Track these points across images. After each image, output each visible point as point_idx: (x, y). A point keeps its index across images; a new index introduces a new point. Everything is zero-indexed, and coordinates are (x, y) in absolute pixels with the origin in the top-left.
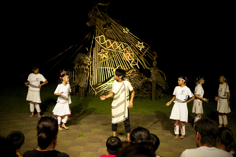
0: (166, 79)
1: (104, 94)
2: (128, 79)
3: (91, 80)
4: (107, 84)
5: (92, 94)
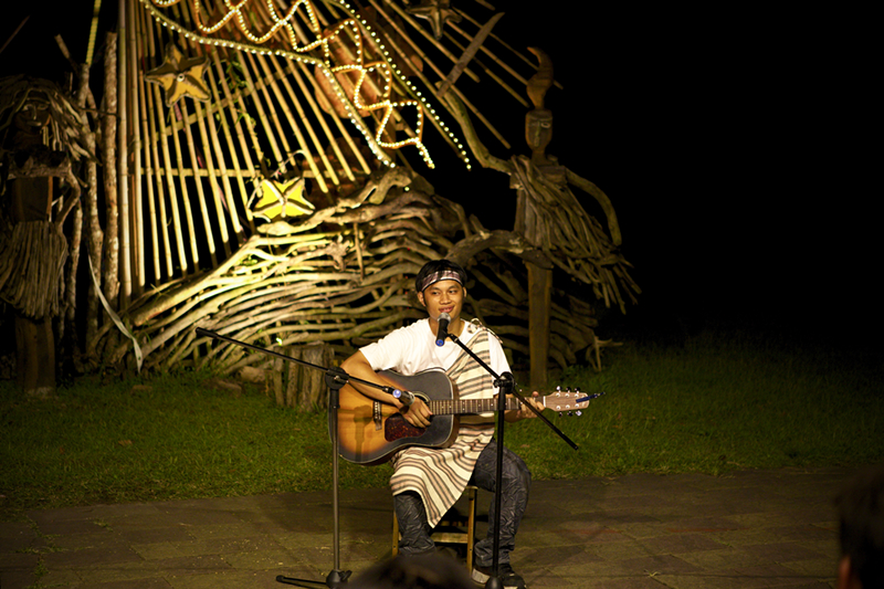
0: (617, 236)
1: (197, 354)
2: (357, 248)
3: (99, 265)
4: (214, 287)
5: (114, 360)
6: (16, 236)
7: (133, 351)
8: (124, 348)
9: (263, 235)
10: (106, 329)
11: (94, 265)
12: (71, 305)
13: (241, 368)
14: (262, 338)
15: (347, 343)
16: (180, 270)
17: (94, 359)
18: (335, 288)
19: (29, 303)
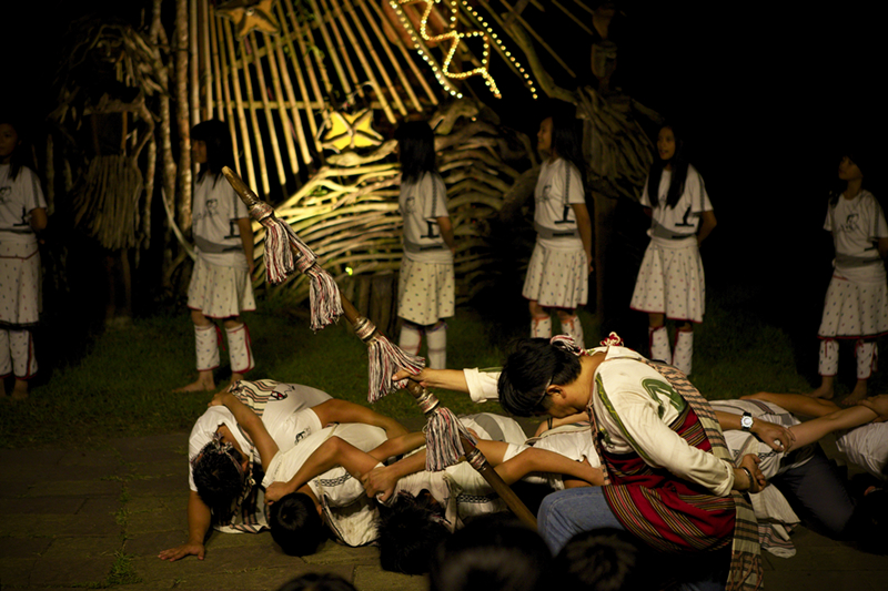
3: (172, 196)
4: (286, 218)
6: (92, 170)
9: (333, 166)
10: (180, 259)
11: (168, 197)
12: (146, 236)
14: (333, 268)
17: (170, 289)
19: (106, 236)
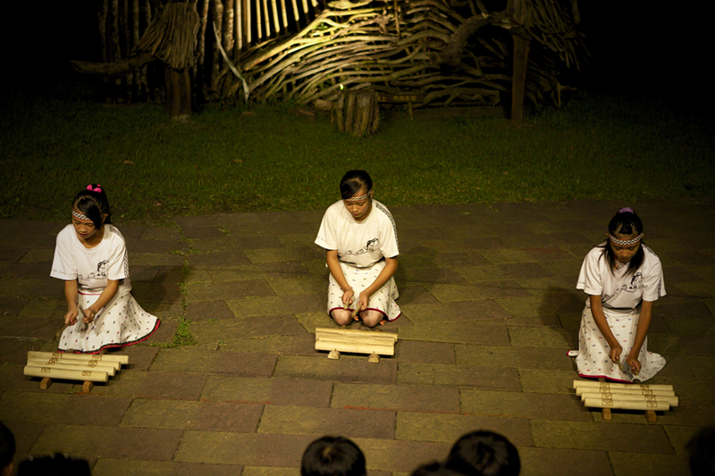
1: (285, 89)
2: (396, 18)
3: (220, 27)
4: (298, 45)
5: (230, 94)
6: (165, 13)
7: (242, 87)
8: (237, 86)
9: (332, 9)
10: (224, 72)
11: (217, 28)
12: (201, 55)
13: (315, 100)
14: (330, 80)
15: (387, 84)
16: (275, 32)
17: (216, 93)
18: (380, 47)
19: (174, 59)
